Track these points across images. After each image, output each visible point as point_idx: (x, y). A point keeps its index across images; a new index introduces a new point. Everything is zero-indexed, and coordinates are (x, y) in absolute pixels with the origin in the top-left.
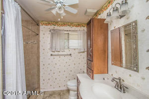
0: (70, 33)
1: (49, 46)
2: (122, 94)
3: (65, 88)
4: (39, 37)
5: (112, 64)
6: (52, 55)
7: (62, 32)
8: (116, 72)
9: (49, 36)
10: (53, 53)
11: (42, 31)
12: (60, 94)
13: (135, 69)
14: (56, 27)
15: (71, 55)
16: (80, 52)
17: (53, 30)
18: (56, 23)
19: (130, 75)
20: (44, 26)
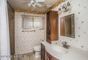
0: (34, 18)
1: (21, 26)
2: (67, 49)
3: (31, 51)
4: (14, 19)
5: (61, 35)
6: (23, 31)
7: (29, 17)
8: (63, 39)
9: (21, 19)
10: (24, 30)
11: (16, 15)
12: (29, 55)
13: (73, 37)
14: (26, 14)
15: (35, 31)
16: (40, 29)
17: (24, 15)
18: (25, 11)
19: (71, 40)
20: (17, 12)
